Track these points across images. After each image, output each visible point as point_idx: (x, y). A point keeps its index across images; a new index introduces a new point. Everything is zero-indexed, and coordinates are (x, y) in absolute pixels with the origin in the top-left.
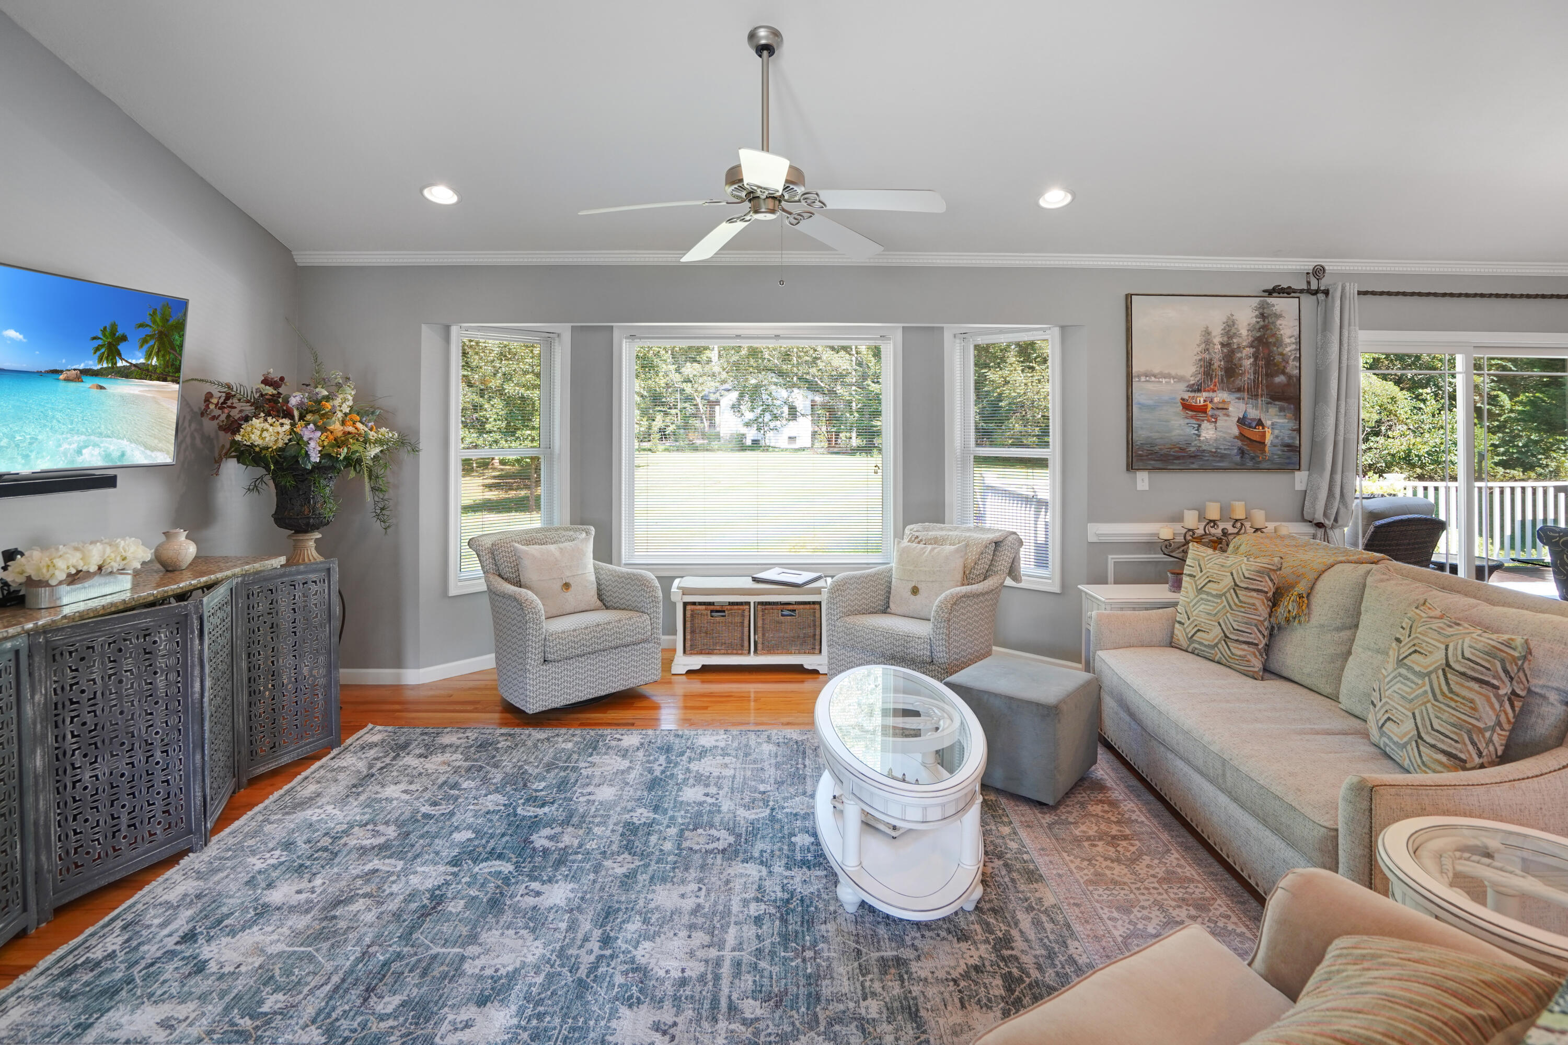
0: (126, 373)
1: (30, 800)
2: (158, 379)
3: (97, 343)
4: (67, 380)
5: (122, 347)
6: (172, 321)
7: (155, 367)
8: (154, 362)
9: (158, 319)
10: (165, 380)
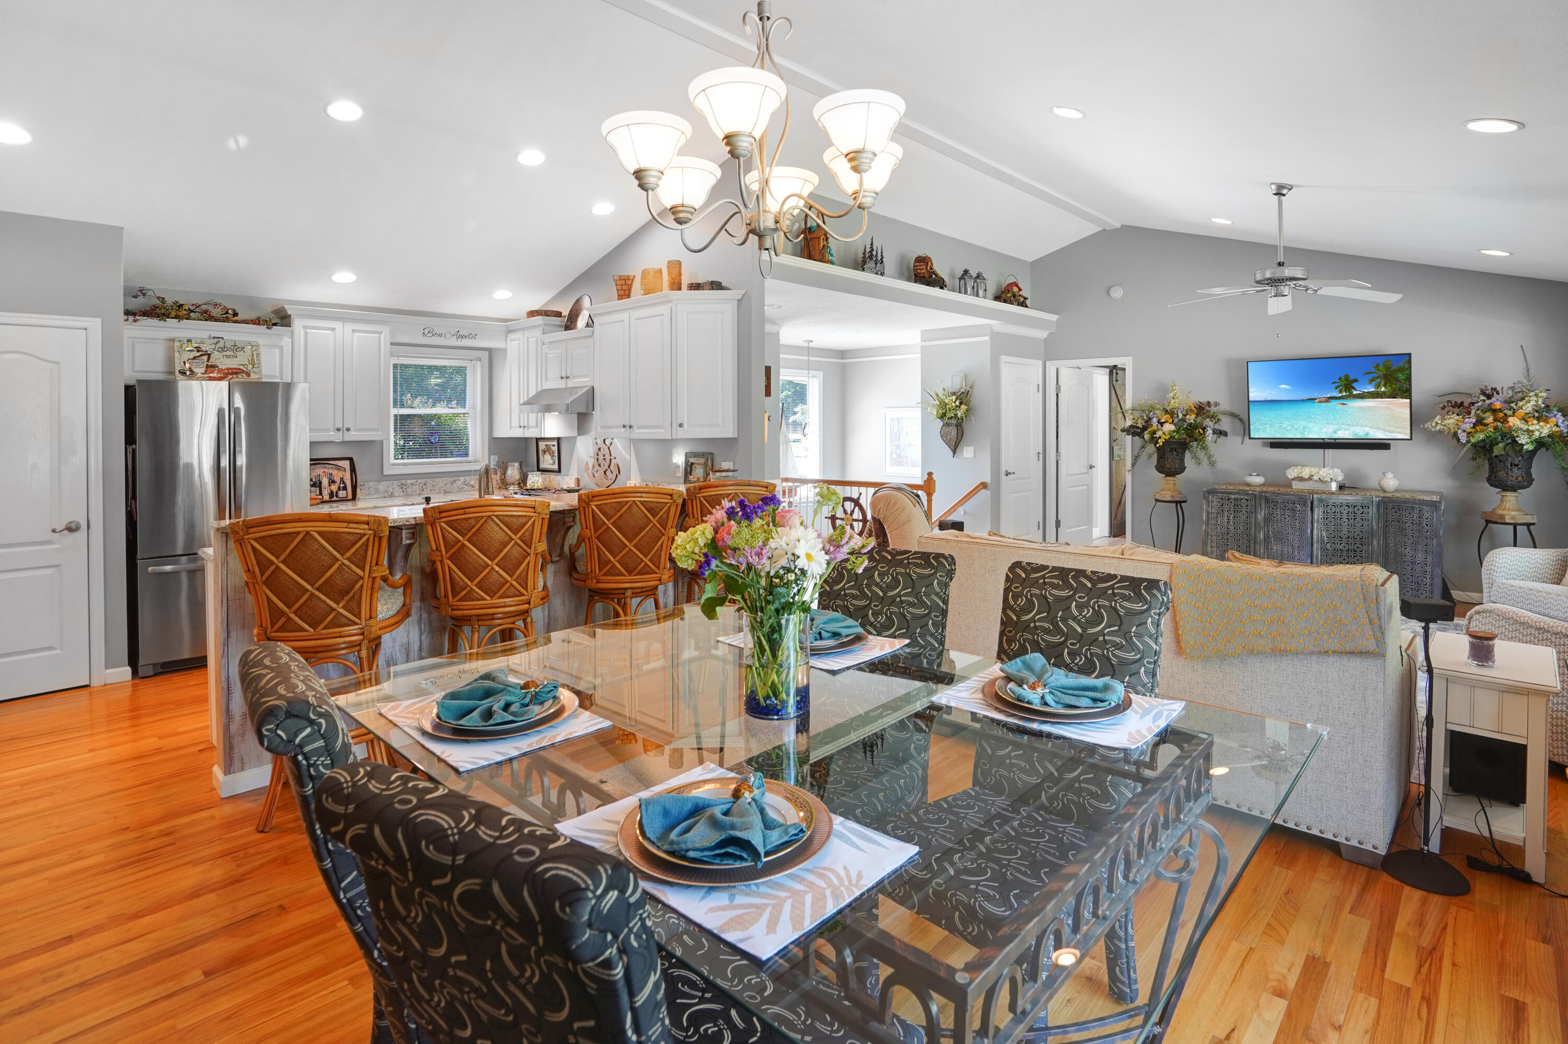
0: (1362, 396)
1: (1258, 547)
2: (1389, 397)
3: (1336, 385)
4: (1320, 402)
5: (1354, 385)
6: (1395, 367)
7: (1384, 393)
8: (1383, 389)
9: (1381, 368)
10: (1395, 397)
